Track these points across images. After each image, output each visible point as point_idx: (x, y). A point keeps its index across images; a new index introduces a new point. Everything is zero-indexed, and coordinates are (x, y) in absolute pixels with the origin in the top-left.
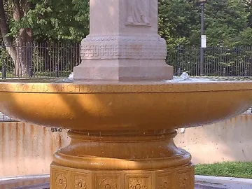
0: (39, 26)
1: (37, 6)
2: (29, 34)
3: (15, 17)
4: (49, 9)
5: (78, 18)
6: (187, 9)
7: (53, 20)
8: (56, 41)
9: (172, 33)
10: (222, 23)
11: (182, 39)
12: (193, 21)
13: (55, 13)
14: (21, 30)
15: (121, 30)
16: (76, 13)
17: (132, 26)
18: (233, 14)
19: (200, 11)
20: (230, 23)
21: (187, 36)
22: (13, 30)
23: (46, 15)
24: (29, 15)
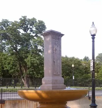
0: (31, 74)
1: (30, 69)
2: (28, 76)
3: (24, 71)
4: (33, 69)
5: (41, 72)
6: (69, 69)
7: (34, 72)
8: (35, 78)
9: (65, 75)
10: (78, 73)
11: (68, 77)
12: (71, 72)
13: (35, 70)
14: (26, 75)
15: (52, 76)
16: (40, 70)
17: (55, 75)
18: (81, 71)
19: (72, 70)
20: (80, 73)
21: (69, 76)
22: (24, 75)
23: (32, 71)
24: (28, 71)
